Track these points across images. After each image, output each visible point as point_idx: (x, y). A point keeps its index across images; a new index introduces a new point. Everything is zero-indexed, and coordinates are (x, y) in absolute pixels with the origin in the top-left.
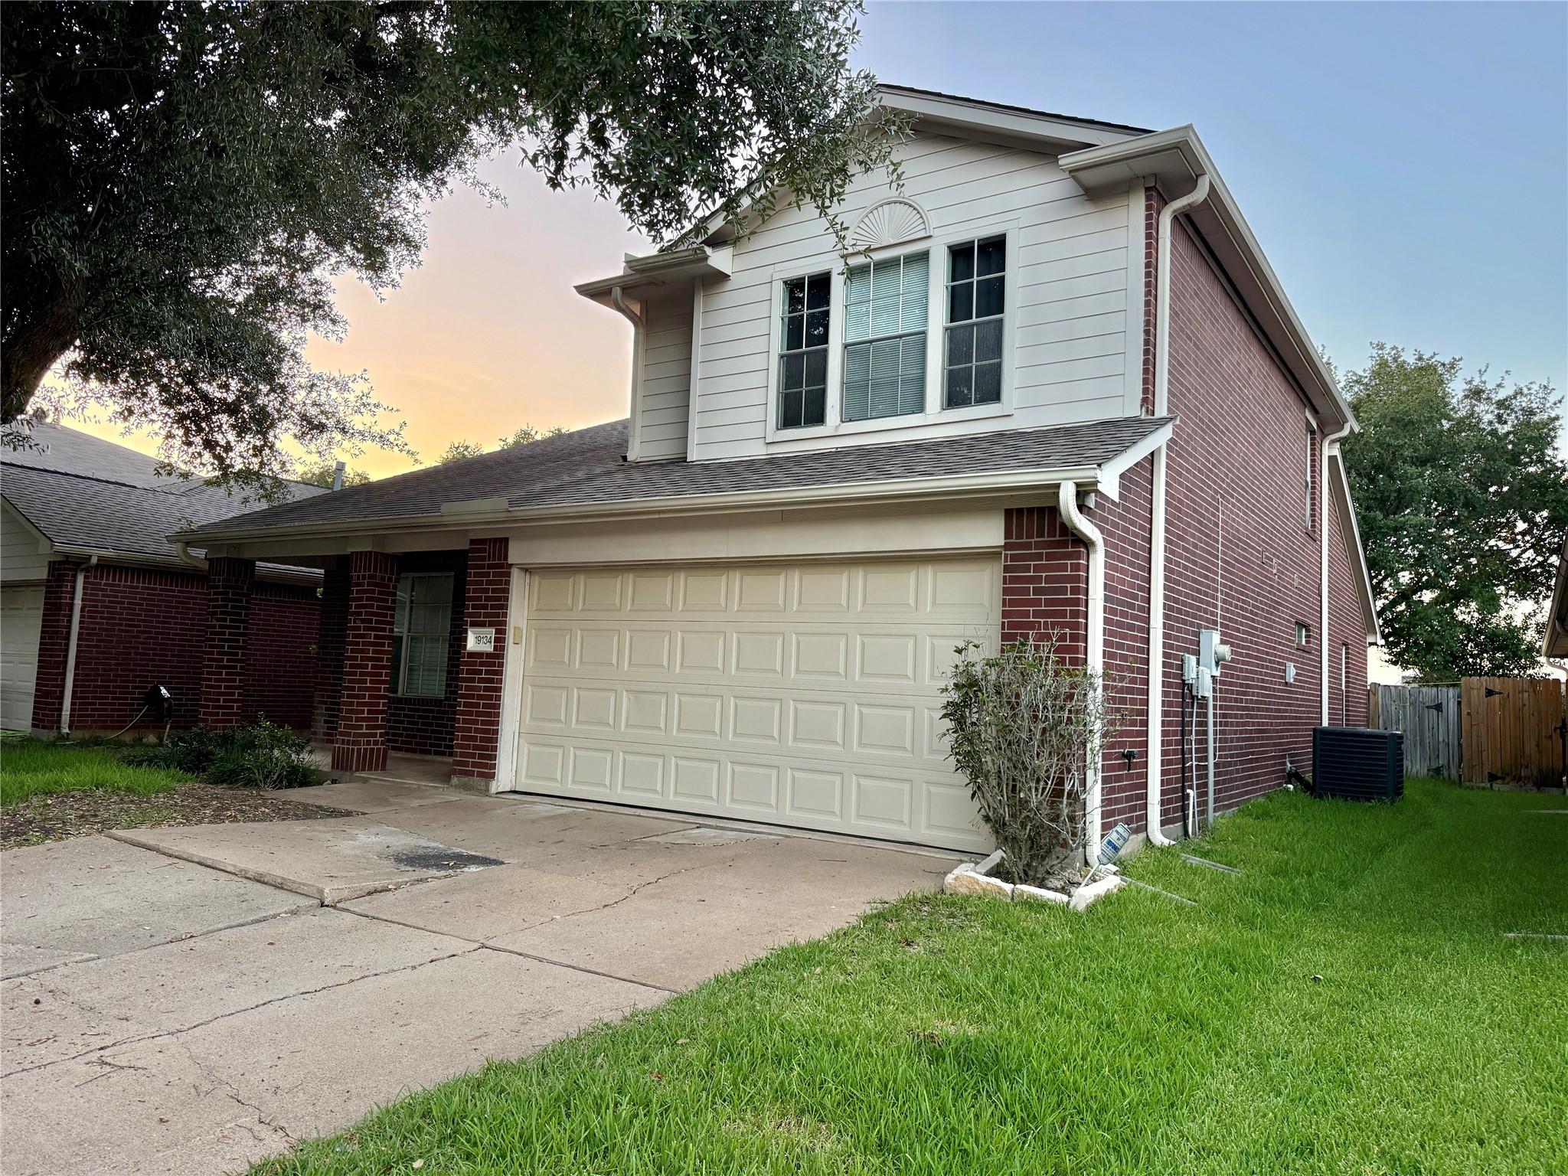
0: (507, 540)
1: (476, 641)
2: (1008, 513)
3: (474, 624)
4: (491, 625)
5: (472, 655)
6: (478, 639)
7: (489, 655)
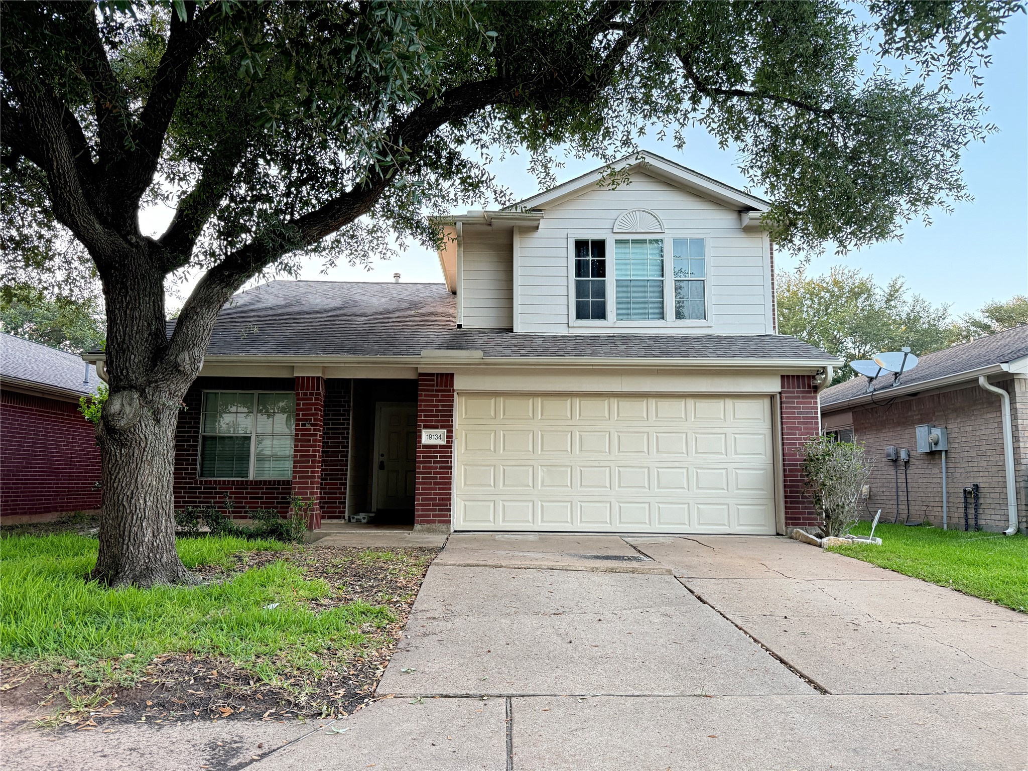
0: (452, 375)
1: (429, 437)
2: (783, 377)
3: (426, 427)
4: (442, 427)
5: (425, 446)
6: (430, 437)
7: (442, 446)
